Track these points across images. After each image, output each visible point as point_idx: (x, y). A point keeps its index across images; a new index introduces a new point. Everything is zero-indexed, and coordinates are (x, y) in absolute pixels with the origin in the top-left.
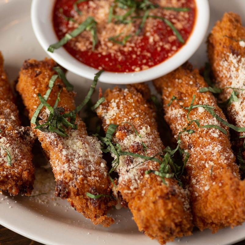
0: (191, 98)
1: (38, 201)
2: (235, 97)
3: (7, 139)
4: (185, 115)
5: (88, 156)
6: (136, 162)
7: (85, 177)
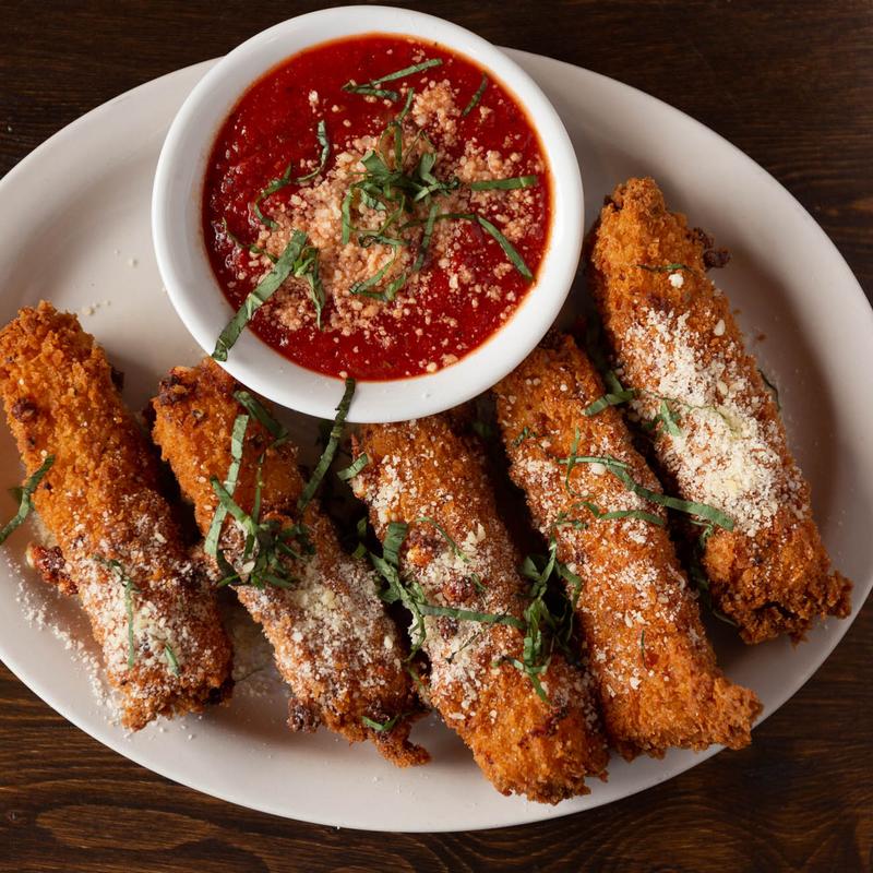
0: (568, 432)
1: (248, 692)
2: (672, 425)
3: (158, 608)
4: (558, 474)
5: (353, 627)
6: (465, 629)
7: (354, 684)
